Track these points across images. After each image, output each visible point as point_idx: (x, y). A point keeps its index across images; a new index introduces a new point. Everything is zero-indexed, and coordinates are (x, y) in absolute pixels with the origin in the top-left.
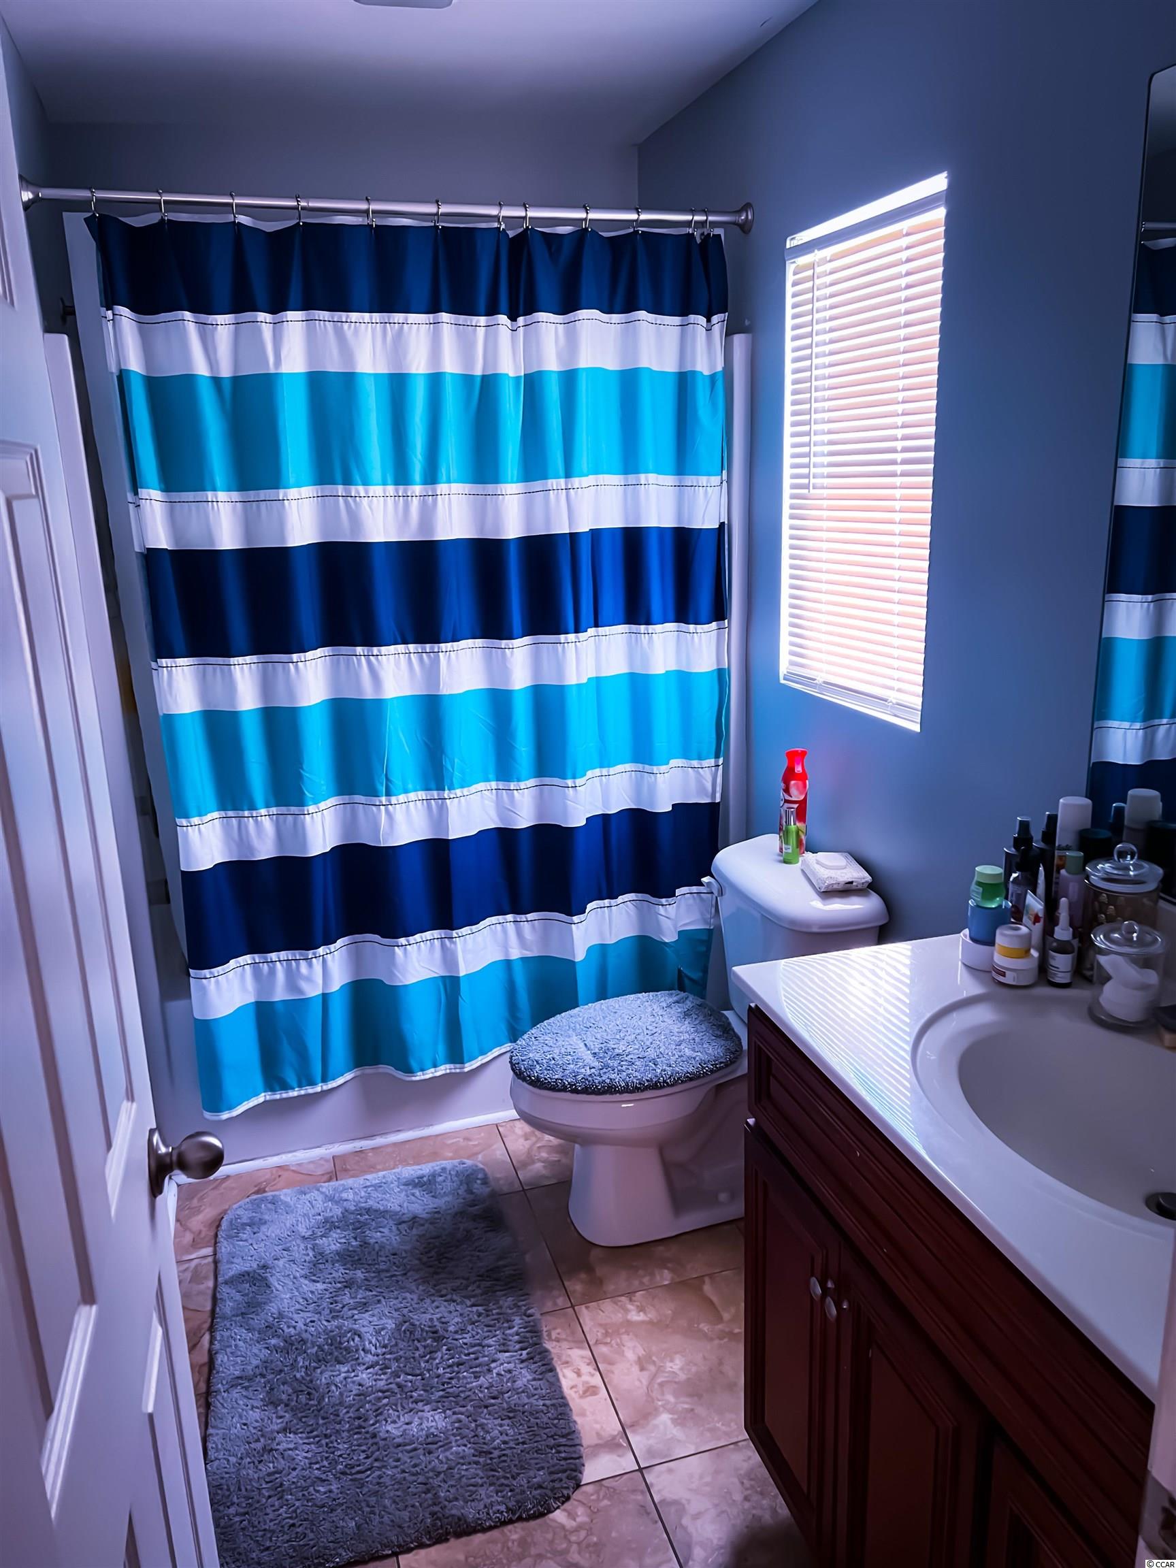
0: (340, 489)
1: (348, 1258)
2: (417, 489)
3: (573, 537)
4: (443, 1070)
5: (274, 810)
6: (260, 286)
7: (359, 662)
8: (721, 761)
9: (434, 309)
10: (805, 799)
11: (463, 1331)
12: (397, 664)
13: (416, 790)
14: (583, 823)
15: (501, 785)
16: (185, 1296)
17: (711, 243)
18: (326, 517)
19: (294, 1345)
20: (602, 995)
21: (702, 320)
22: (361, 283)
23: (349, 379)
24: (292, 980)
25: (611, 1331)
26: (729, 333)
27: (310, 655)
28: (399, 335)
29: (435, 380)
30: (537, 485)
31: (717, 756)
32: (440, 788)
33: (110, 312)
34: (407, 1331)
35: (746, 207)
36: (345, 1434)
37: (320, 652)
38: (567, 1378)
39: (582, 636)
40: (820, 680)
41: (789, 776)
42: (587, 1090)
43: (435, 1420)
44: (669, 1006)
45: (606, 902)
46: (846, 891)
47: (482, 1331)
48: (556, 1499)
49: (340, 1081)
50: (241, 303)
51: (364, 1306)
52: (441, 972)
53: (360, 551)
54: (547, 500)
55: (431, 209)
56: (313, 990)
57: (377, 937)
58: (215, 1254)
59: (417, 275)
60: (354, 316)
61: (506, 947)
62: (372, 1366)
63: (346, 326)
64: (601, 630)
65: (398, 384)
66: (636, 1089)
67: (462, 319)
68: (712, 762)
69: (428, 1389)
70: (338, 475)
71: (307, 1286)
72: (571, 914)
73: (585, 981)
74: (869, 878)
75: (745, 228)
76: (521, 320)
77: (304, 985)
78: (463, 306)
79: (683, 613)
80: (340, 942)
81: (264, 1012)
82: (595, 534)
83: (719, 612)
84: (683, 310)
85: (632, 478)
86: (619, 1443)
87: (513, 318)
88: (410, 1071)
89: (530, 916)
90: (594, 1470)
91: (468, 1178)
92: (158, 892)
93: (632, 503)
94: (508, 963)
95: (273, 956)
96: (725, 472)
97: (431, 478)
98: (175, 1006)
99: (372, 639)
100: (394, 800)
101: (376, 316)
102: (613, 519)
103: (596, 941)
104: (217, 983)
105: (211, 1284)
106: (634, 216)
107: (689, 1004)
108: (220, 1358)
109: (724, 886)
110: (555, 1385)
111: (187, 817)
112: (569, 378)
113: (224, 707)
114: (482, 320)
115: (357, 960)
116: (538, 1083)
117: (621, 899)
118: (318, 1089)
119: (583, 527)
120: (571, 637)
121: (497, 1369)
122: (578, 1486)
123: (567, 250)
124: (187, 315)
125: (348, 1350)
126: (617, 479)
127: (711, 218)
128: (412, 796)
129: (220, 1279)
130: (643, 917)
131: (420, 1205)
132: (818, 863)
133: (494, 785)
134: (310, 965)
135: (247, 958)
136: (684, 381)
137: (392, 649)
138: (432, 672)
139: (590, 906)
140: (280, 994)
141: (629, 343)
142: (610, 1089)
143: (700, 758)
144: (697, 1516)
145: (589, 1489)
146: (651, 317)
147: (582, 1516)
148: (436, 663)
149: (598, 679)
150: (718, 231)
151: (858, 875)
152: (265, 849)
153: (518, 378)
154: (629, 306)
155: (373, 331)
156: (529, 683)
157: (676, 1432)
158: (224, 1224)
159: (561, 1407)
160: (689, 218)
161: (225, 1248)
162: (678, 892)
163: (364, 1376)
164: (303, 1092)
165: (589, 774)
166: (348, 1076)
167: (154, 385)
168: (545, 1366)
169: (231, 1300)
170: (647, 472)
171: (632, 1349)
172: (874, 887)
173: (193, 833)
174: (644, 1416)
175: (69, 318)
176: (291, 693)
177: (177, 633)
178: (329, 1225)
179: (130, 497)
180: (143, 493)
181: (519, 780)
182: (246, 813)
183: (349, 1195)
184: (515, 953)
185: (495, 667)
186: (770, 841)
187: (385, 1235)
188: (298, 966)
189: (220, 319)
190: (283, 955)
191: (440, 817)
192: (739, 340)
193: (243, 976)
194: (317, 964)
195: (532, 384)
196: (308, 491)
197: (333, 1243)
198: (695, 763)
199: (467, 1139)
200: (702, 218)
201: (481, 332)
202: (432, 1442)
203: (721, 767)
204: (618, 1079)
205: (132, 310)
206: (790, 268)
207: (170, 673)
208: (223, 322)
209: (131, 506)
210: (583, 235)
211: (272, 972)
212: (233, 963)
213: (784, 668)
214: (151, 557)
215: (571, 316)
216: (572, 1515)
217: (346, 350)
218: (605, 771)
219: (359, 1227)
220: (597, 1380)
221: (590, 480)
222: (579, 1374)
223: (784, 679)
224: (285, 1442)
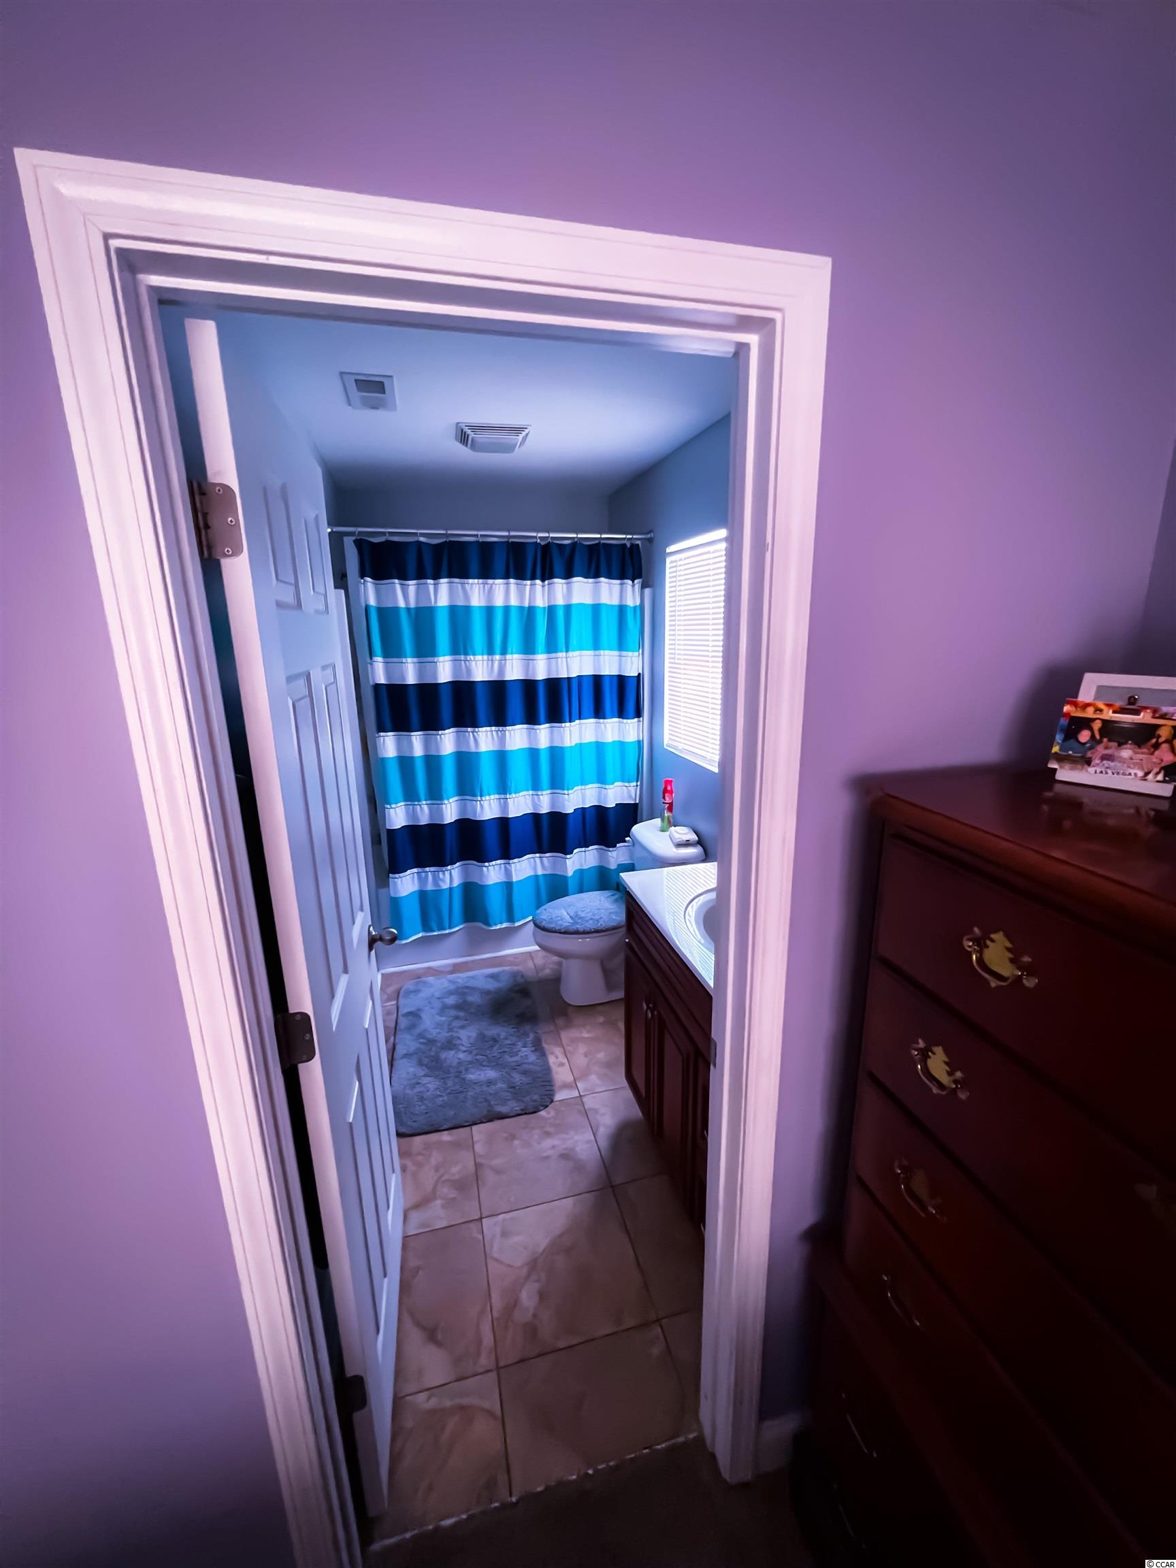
0: (462, 657)
1: (458, 1007)
2: (498, 657)
3: (569, 679)
4: (504, 925)
5: (429, 802)
6: (429, 567)
7: (469, 734)
8: (639, 783)
9: (507, 577)
10: (672, 802)
11: (506, 1039)
12: (487, 736)
13: (494, 794)
14: (572, 811)
15: (534, 793)
16: (384, 1021)
17: (634, 549)
18: (456, 669)
19: (431, 1042)
20: (581, 891)
21: (630, 582)
22: (474, 565)
23: (468, 609)
24: (436, 881)
25: (574, 1041)
26: (643, 586)
27: (447, 731)
28: (491, 590)
29: (507, 609)
30: (553, 655)
31: (637, 782)
32: (505, 793)
33: (362, 580)
34: (482, 1037)
35: (650, 532)
36: (452, 1078)
37: (452, 730)
38: (552, 1060)
39: (573, 724)
40: (680, 748)
41: (665, 791)
42: (565, 933)
43: (491, 1074)
44: (608, 897)
45: (583, 849)
46: (687, 844)
47: (514, 1039)
48: (542, 1106)
49: (457, 929)
50: (421, 575)
51: (462, 1027)
52: (505, 880)
53: (471, 685)
54: (557, 662)
55: (506, 534)
56: (445, 886)
57: (475, 862)
58: (397, 1003)
59: (499, 562)
60: (471, 581)
61: (535, 869)
62: (464, 1052)
63: (467, 585)
64: (582, 721)
65: (489, 611)
66: (588, 933)
67: (519, 581)
68: (635, 784)
69: (489, 1061)
70: (462, 651)
71: (438, 1018)
72: (566, 854)
73: (572, 885)
74: (697, 838)
75: (650, 540)
76: (546, 582)
77: (441, 883)
78: (520, 576)
79: (621, 713)
80: (458, 864)
81: (422, 895)
82: (580, 678)
83: (638, 714)
84: (622, 576)
85: (597, 652)
86: (573, 1085)
87: (543, 581)
88: (488, 924)
89: (548, 855)
90: (559, 1096)
91: (514, 975)
92: (376, 839)
93: (597, 664)
94: (536, 877)
95: (427, 869)
96: (641, 650)
97: (504, 652)
98: (382, 891)
99: (475, 724)
100: (483, 798)
101: (481, 581)
102: (588, 671)
103: (578, 867)
104: (402, 881)
105: (395, 1016)
106: (598, 536)
107: (616, 896)
108: (397, 1047)
109: (635, 842)
110: (547, 1062)
111: (390, 804)
112: (568, 608)
113: (407, 754)
114: (529, 582)
115: (465, 873)
116: (544, 929)
117: (591, 848)
118: (447, 931)
119: (574, 675)
120: (568, 724)
121: (521, 1054)
122: (552, 1101)
123: (568, 551)
124: (396, 581)
125: (455, 1045)
126: (591, 652)
127: (634, 537)
128: (492, 797)
129: (400, 1014)
130: (602, 857)
131: (491, 985)
132: (676, 831)
133: (531, 792)
134: (444, 874)
135: (415, 870)
136: (622, 609)
137: (484, 729)
138: (502, 740)
139: (575, 851)
140: (430, 887)
141: (596, 592)
142: (577, 932)
143: (629, 782)
144: (603, 1115)
145: (557, 1103)
146: (606, 580)
147: (552, 1113)
148: (504, 737)
149: (581, 744)
150: (639, 542)
151: (694, 837)
152: (424, 820)
153: (545, 608)
154: (596, 575)
155: (479, 587)
156: (548, 745)
157: (598, 1082)
158: (402, 991)
159: (547, 1070)
160: (624, 536)
161: (402, 1001)
162: (618, 845)
163: (461, 1056)
164: (439, 933)
165: (576, 788)
166: (461, 927)
167: (382, 611)
168: (542, 1054)
169: (403, 1023)
170: (604, 650)
171: (582, 1049)
172: (700, 842)
173: (392, 811)
174: (584, 1075)
175: (344, 579)
176: (438, 749)
177: (388, 722)
178: (450, 993)
179: (369, 660)
180: (375, 659)
181: (542, 790)
182: (416, 803)
183: (459, 980)
184: (540, 872)
185: (532, 737)
186: (658, 821)
187: (474, 998)
188: (439, 874)
189: (411, 582)
190: (432, 869)
191: (505, 807)
192: (647, 591)
193: (413, 877)
194: (447, 874)
195: (551, 610)
196: (448, 658)
197: (451, 1000)
198: (627, 784)
199: (515, 958)
200: (630, 536)
201: (528, 588)
202: (490, 1083)
203: (639, 787)
204: (580, 927)
205: (372, 579)
206: (668, 560)
207: (384, 740)
208: (412, 585)
209: (369, 666)
210: (575, 544)
211: (427, 877)
212: (409, 872)
213: (665, 743)
214: (377, 687)
215: (569, 580)
216: (548, 1113)
217: (467, 597)
218: (583, 787)
219: (463, 994)
220: (565, 1061)
221: (577, 653)
222: (557, 1058)
223: (667, 746)
224: (425, 1080)
